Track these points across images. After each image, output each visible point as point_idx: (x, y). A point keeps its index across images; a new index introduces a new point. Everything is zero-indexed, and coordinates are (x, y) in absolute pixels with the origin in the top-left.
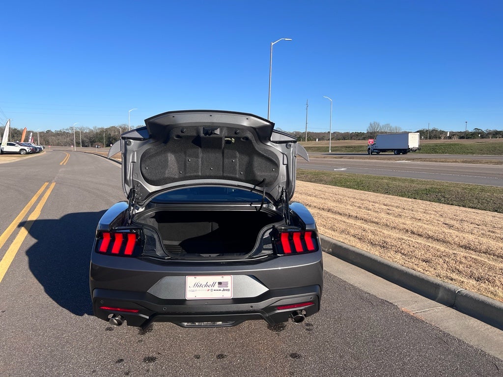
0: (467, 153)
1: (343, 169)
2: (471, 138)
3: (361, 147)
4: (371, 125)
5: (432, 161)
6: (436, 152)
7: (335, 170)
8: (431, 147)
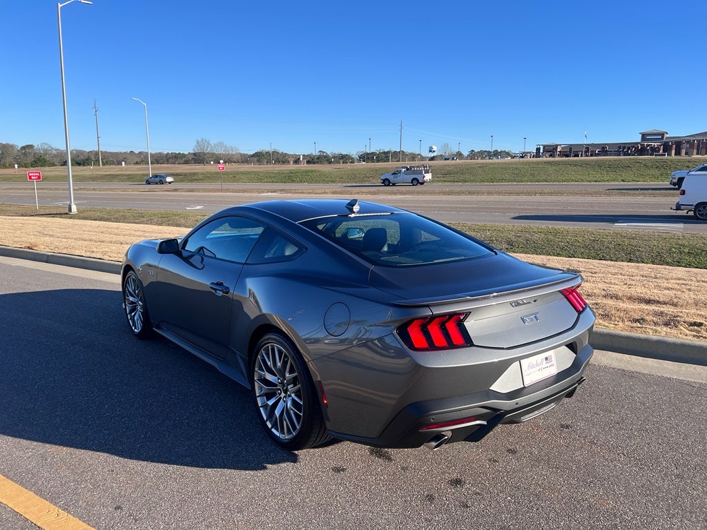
0: (328, 182)
1: (198, 207)
2: (318, 162)
3: (194, 174)
4: (198, 143)
5: (297, 193)
6: (293, 181)
7: (187, 208)
8: (284, 174)
